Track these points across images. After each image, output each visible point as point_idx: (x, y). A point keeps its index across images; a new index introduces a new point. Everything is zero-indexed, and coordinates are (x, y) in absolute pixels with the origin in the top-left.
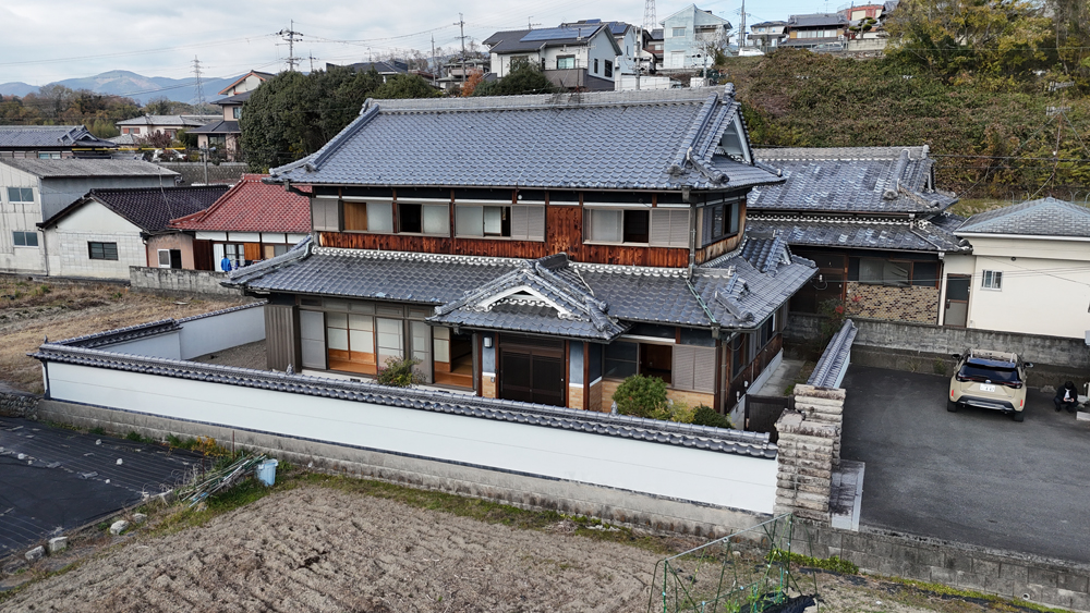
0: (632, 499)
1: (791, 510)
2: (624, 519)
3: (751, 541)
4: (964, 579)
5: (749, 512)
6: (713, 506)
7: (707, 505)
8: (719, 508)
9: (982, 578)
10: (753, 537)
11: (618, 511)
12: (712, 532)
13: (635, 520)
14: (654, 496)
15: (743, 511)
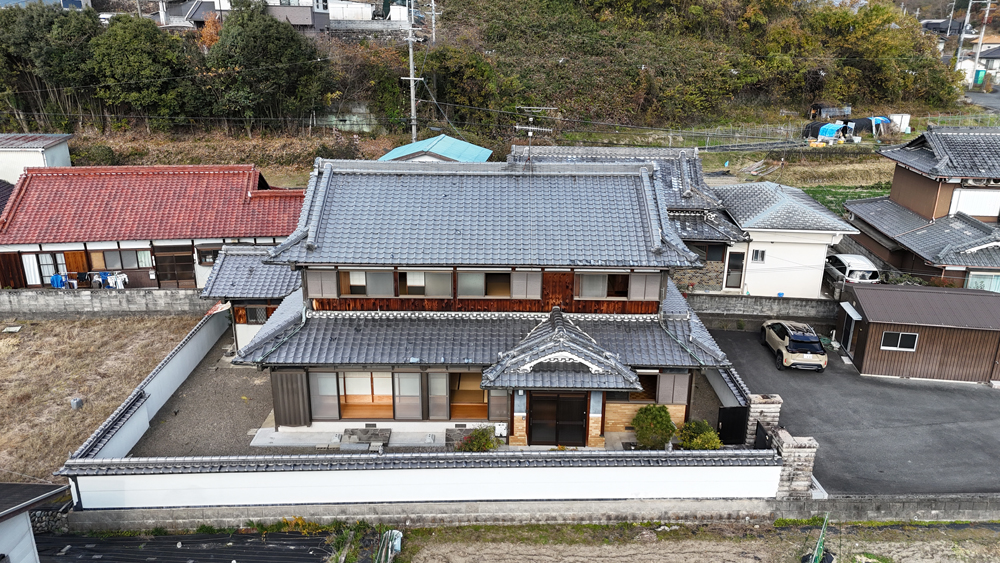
0: (682, 504)
1: (788, 494)
2: (678, 518)
3: (764, 517)
4: (885, 515)
5: (760, 499)
6: (737, 499)
7: (732, 499)
8: (741, 499)
9: (894, 513)
10: (765, 514)
11: (674, 514)
12: (738, 516)
13: (686, 518)
14: (697, 499)
15: (756, 498)
